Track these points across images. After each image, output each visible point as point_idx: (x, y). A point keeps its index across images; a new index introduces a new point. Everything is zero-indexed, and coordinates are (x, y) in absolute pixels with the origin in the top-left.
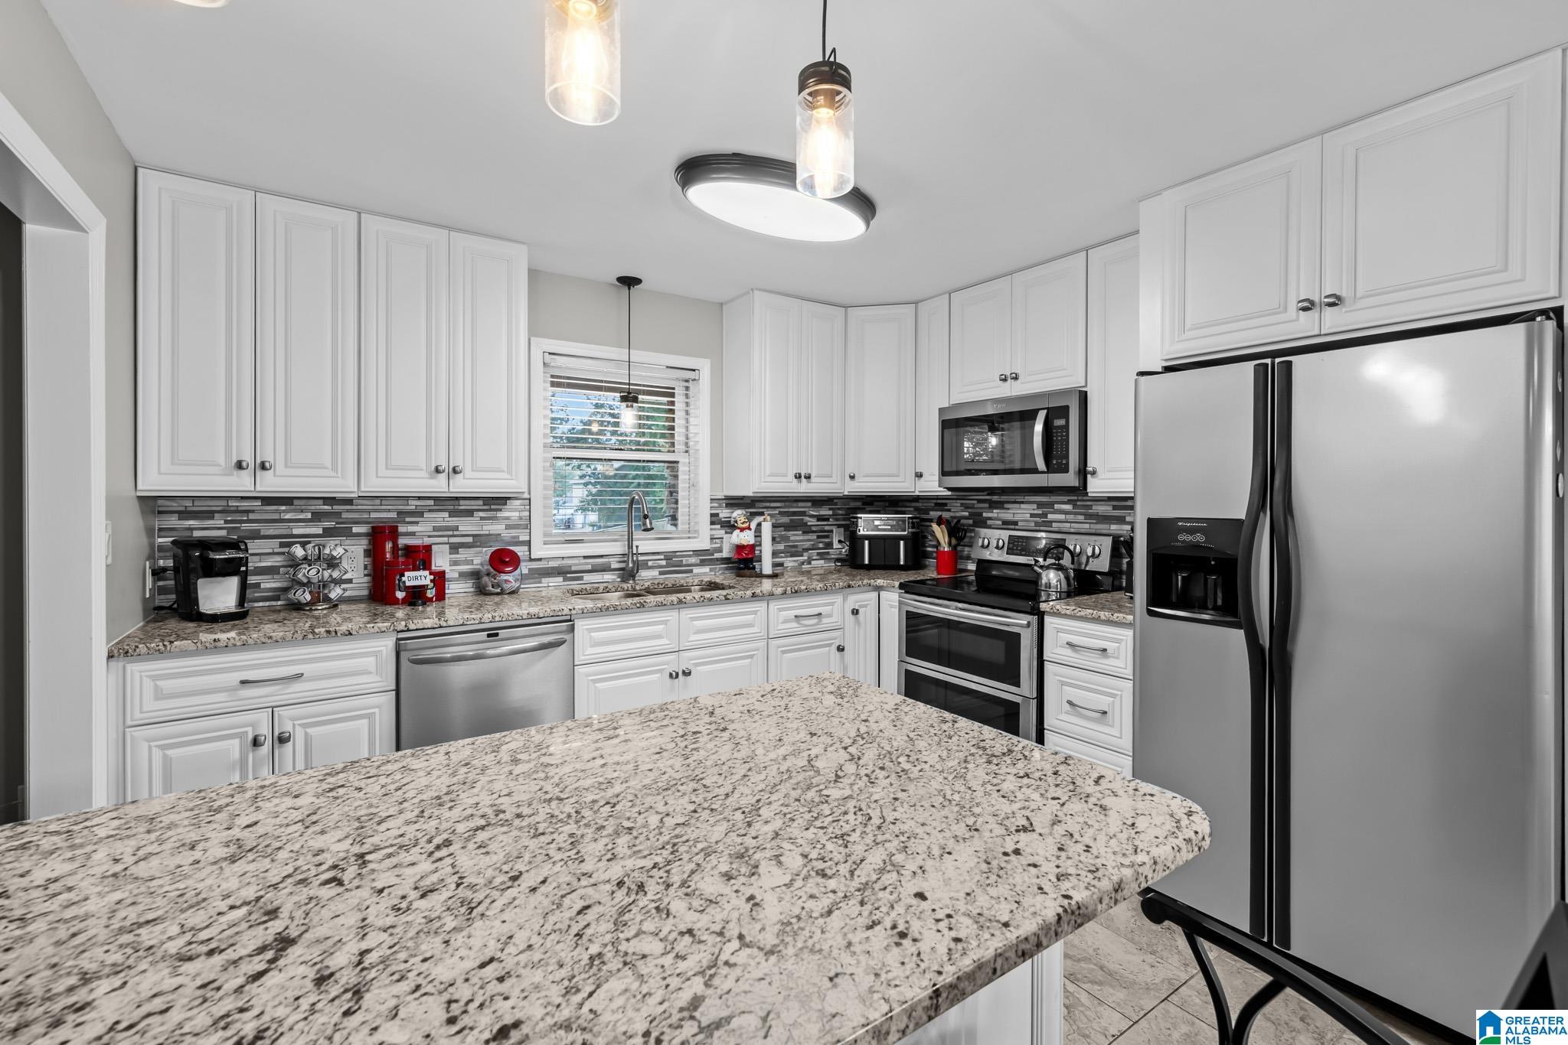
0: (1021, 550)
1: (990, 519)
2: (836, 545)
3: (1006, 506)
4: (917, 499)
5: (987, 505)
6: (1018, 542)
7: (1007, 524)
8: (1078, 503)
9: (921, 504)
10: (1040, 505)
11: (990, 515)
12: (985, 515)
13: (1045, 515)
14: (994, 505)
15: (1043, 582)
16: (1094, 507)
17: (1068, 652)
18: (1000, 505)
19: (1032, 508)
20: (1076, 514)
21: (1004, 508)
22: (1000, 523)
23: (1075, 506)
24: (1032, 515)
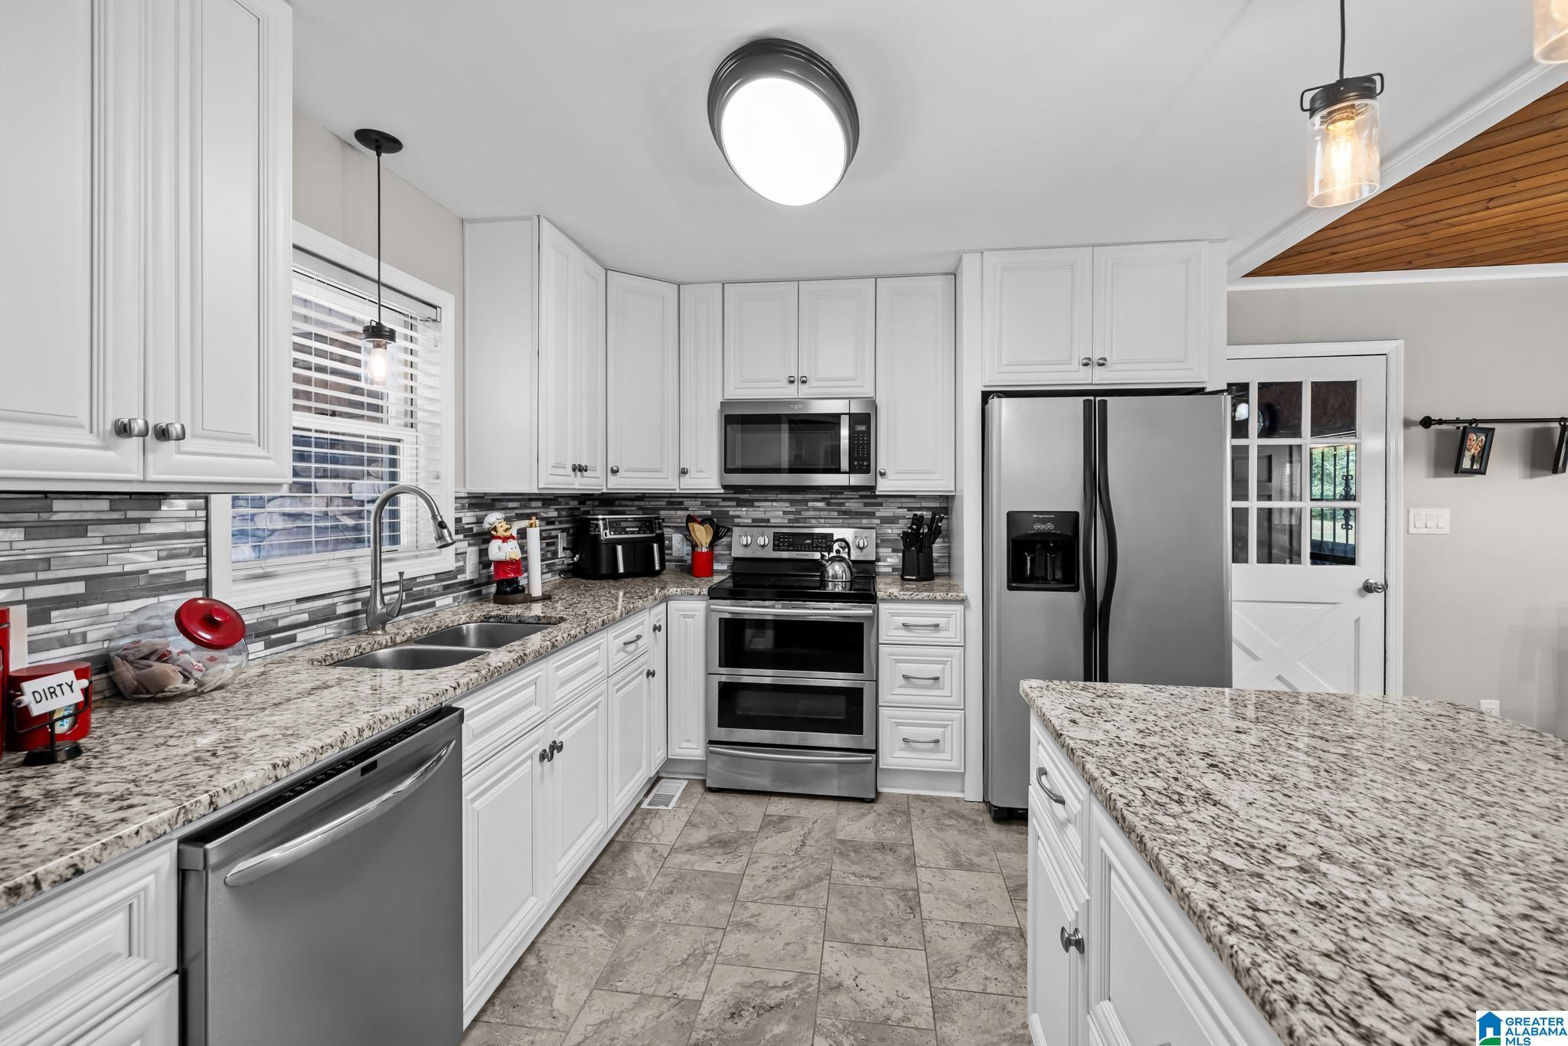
0: (788, 546)
1: (738, 517)
2: (561, 554)
3: (756, 504)
4: (642, 497)
5: (734, 503)
6: (784, 538)
7: (760, 523)
8: (832, 501)
9: (647, 503)
10: (792, 502)
11: (737, 513)
12: (731, 513)
13: (799, 512)
14: (742, 503)
15: (830, 574)
16: (847, 505)
17: (903, 632)
18: (749, 503)
19: (786, 507)
20: (829, 511)
21: (753, 506)
22: (750, 521)
23: (828, 504)
24: (785, 513)
